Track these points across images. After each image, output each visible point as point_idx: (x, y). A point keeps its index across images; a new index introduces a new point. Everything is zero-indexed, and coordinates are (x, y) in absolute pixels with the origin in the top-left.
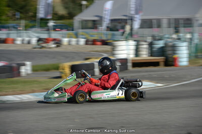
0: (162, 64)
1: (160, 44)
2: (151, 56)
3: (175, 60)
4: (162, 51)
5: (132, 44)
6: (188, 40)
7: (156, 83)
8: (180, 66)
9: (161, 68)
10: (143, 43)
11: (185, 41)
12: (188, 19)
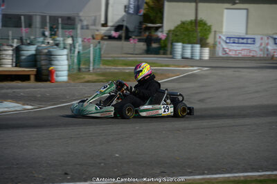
0: (32, 77)
1: (30, 50)
2: (16, 66)
3: (51, 73)
4: (34, 61)
6: (68, 47)
7: (24, 104)
8: (57, 82)
9: (32, 83)
10: (6, 48)
11: (65, 48)
12: (69, 18)
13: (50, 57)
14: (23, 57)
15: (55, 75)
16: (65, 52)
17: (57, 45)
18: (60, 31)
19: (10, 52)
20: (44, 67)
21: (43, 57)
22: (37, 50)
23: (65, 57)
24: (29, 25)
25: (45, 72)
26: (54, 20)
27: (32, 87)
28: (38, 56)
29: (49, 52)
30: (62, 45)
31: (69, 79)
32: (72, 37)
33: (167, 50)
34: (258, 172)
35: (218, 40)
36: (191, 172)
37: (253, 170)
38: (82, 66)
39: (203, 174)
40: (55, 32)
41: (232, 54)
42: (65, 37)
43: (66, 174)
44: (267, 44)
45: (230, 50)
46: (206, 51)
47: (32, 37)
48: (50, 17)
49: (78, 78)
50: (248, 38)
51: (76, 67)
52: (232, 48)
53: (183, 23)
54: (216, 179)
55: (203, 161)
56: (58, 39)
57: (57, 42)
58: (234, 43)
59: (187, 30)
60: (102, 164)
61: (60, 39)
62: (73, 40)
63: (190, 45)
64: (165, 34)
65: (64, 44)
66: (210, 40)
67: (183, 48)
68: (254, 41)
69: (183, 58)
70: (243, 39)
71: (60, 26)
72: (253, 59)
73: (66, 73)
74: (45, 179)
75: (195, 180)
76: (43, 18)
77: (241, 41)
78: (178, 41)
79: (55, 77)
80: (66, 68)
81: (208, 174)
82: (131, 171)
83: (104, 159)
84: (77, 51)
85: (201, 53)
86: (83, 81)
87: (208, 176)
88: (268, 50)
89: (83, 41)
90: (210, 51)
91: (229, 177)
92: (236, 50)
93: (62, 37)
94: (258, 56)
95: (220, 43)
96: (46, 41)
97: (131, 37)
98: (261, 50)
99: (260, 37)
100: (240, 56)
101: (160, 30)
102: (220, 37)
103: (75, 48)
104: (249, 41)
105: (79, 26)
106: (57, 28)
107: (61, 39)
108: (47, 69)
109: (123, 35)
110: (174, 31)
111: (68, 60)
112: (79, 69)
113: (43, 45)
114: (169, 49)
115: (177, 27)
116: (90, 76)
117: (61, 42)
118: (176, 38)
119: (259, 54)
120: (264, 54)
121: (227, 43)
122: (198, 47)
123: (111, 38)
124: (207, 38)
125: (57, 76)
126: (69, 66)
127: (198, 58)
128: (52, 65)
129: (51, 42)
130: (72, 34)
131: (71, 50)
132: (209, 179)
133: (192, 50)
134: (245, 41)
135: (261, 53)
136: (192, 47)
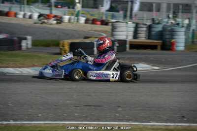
0: (159, 47)
1: (159, 28)
2: (148, 39)
3: (172, 44)
4: (161, 35)
5: (131, 26)
6: (185, 26)
7: (153, 66)
8: (176, 51)
9: (158, 51)
10: (142, 26)
11: (183, 27)
12: (187, 5)
13: (172, 33)
14: (153, 33)
15: (175, 46)
16: (184, 29)
17: (178, 24)
18: (180, 15)
19: (145, 29)
20: (168, 40)
21: (168, 33)
22: (163, 28)
23: (183, 33)
24: (158, 10)
25: (168, 44)
26: (176, 6)
27: (159, 54)
28: (164, 32)
29: (172, 29)
30: (181, 25)
31: (185, 49)
32: (189, 19)
38: (195, 40)
40: (177, 15)
42: (183, 19)
43: (183, 117)
47: (160, 19)
48: (174, 4)
49: (193, 49)
51: (190, 40)
57: (178, 22)
61: (179, 20)
62: (190, 21)
65: (183, 23)
71: (180, 11)
73: (183, 45)
74: (168, 119)
76: (169, 5)
79: (175, 48)
80: (183, 41)
84: (192, 29)
86: (195, 51)
93: (181, 18)
96: (170, 21)
105: (194, 11)
106: (178, 12)
107: (181, 20)
108: (170, 42)
111: (185, 35)
112: (193, 42)
113: (168, 24)
117: (181, 22)
125: (177, 47)
126: (186, 39)
128: (173, 38)
129: (173, 22)
130: (189, 17)
131: (187, 28)
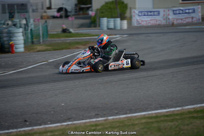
6: (23, 26)
8: (16, 52)
11: (21, 27)
12: (22, 5)
13: (10, 34)
15: (14, 47)
17: (15, 25)
18: (16, 15)
20: (6, 42)
21: (5, 35)
23: (21, 34)
25: (6, 46)
26: (11, 7)
30: (18, 25)
31: (25, 50)
32: (26, 18)
33: (96, 24)
34: (166, 109)
35: (133, 14)
36: (117, 113)
37: (162, 108)
38: (35, 40)
39: (126, 114)
41: (144, 24)
42: (20, 19)
43: (26, 121)
44: (169, 15)
45: (142, 21)
46: (125, 22)
48: (8, 5)
49: (32, 49)
50: (154, 12)
51: (30, 40)
52: (143, 19)
53: (107, 3)
54: (136, 116)
55: (125, 104)
56: (15, 20)
57: (14, 23)
58: (145, 15)
59: (110, 8)
60: (52, 112)
62: (27, 21)
63: (113, 19)
64: (94, 12)
65: (20, 24)
66: (127, 15)
67: (108, 22)
68: (159, 13)
69: (108, 29)
70: (151, 12)
71: (16, 11)
72: (159, 26)
73: (22, 46)
75: (120, 118)
76: (3, 6)
77: (149, 13)
78: (103, 17)
79: (15, 49)
80: (22, 42)
81: (129, 113)
82: (74, 115)
83: (54, 108)
84: (30, 28)
85: (121, 24)
86: (35, 50)
87: (130, 115)
88: (169, 19)
89: (34, 21)
90: (128, 22)
91: (144, 115)
92: (146, 20)
93: (18, 18)
94: (163, 24)
95: (134, 16)
96: (7, 23)
97: (69, 16)
98: (164, 19)
99: (163, 10)
100: (149, 24)
101: (91, 9)
102: (134, 12)
103: (28, 26)
104: (156, 13)
105: (30, 10)
107: (18, 20)
108: (9, 44)
109: (64, 15)
110: (100, 9)
111: (23, 36)
112: (33, 42)
113: (4, 26)
114: (98, 23)
115: (102, 7)
116: (41, 47)
117: (18, 23)
118: (102, 15)
119: (164, 22)
120: (166, 22)
121: (139, 16)
122: (118, 20)
123: (54, 17)
124: (125, 13)
125: (16, 48)
126: (25, 40)
127: (119, 28)
128: (11, 41)
129: (10, 23)
130: (26, 16)
131: (25, 28)
132: (130, 117)
133: (114, 22)
134: (152, 14)
135: (165, 21)
136: (114, 20)
